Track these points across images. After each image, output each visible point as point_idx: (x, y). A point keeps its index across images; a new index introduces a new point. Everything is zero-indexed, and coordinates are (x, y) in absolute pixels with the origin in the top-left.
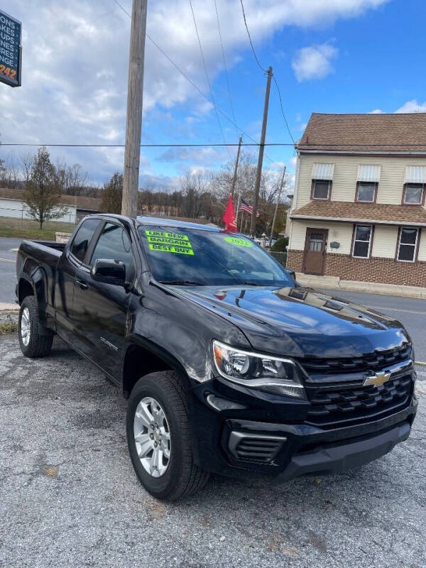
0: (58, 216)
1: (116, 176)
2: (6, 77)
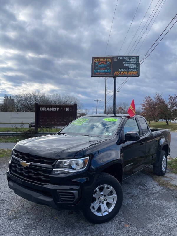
2: (134, 75)
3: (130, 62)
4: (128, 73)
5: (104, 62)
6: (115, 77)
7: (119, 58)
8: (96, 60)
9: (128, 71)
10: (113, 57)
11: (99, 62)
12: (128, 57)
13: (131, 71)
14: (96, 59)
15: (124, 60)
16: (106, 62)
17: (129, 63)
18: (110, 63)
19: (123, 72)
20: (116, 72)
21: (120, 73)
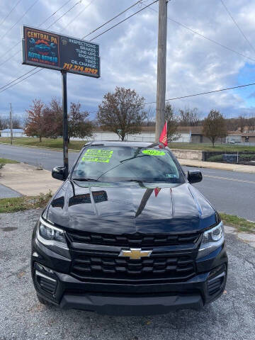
0: (175, 139)
1: (211, 112)
2: (92, 75)
3: (87, 51)
4: (84, 69)
5: (45, 40)
6: (64, 72)
7: (70, 41)
8: (30, 34)
9: (85, 67)
10: (60, 36)
11: (36, 39)
12: (84, 43)
13: (89, 67)
14: (31, 31)
15: (78, 46)
16: (49, 43)
17: (84, 52)
18: (55, 45)
19: (76, 67)
20: (66, 64)
21: (73, 67)
